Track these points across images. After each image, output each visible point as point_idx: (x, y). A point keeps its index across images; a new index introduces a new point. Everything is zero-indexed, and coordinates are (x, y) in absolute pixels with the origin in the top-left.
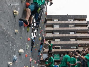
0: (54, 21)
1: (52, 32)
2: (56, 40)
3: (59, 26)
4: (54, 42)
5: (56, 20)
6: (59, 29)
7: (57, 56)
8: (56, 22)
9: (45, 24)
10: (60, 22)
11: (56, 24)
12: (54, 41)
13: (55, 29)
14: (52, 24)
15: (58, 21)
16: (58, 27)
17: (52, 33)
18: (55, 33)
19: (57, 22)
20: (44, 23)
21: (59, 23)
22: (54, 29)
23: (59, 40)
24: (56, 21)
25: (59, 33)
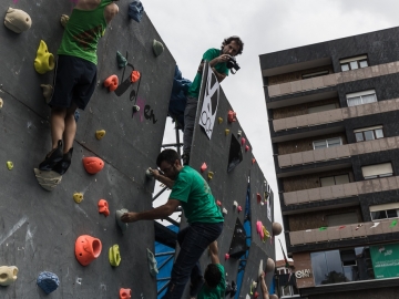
0: (345, 68)
1: (344, 131)
2: (369, 172)
3: (373, 92)
4: (360, 184)
5: (354, 66)
6: (377, 111)
7: (388, 258)
8: (354, 77)
9: (232, 164)
10: (377, 70)
11: (359, 86)
12: (360, 178)
13: (353, 115)
14: (334, 87)
15: (364, 64)
16: (373, 100)
17: (341, 141)
18: (359, 137)
19: (362, 76)
20: (230, 162)
21: (374, 79)
22: (349, 112)
23: (386, 170)
24: (355, 69)
25: (379, 134)
